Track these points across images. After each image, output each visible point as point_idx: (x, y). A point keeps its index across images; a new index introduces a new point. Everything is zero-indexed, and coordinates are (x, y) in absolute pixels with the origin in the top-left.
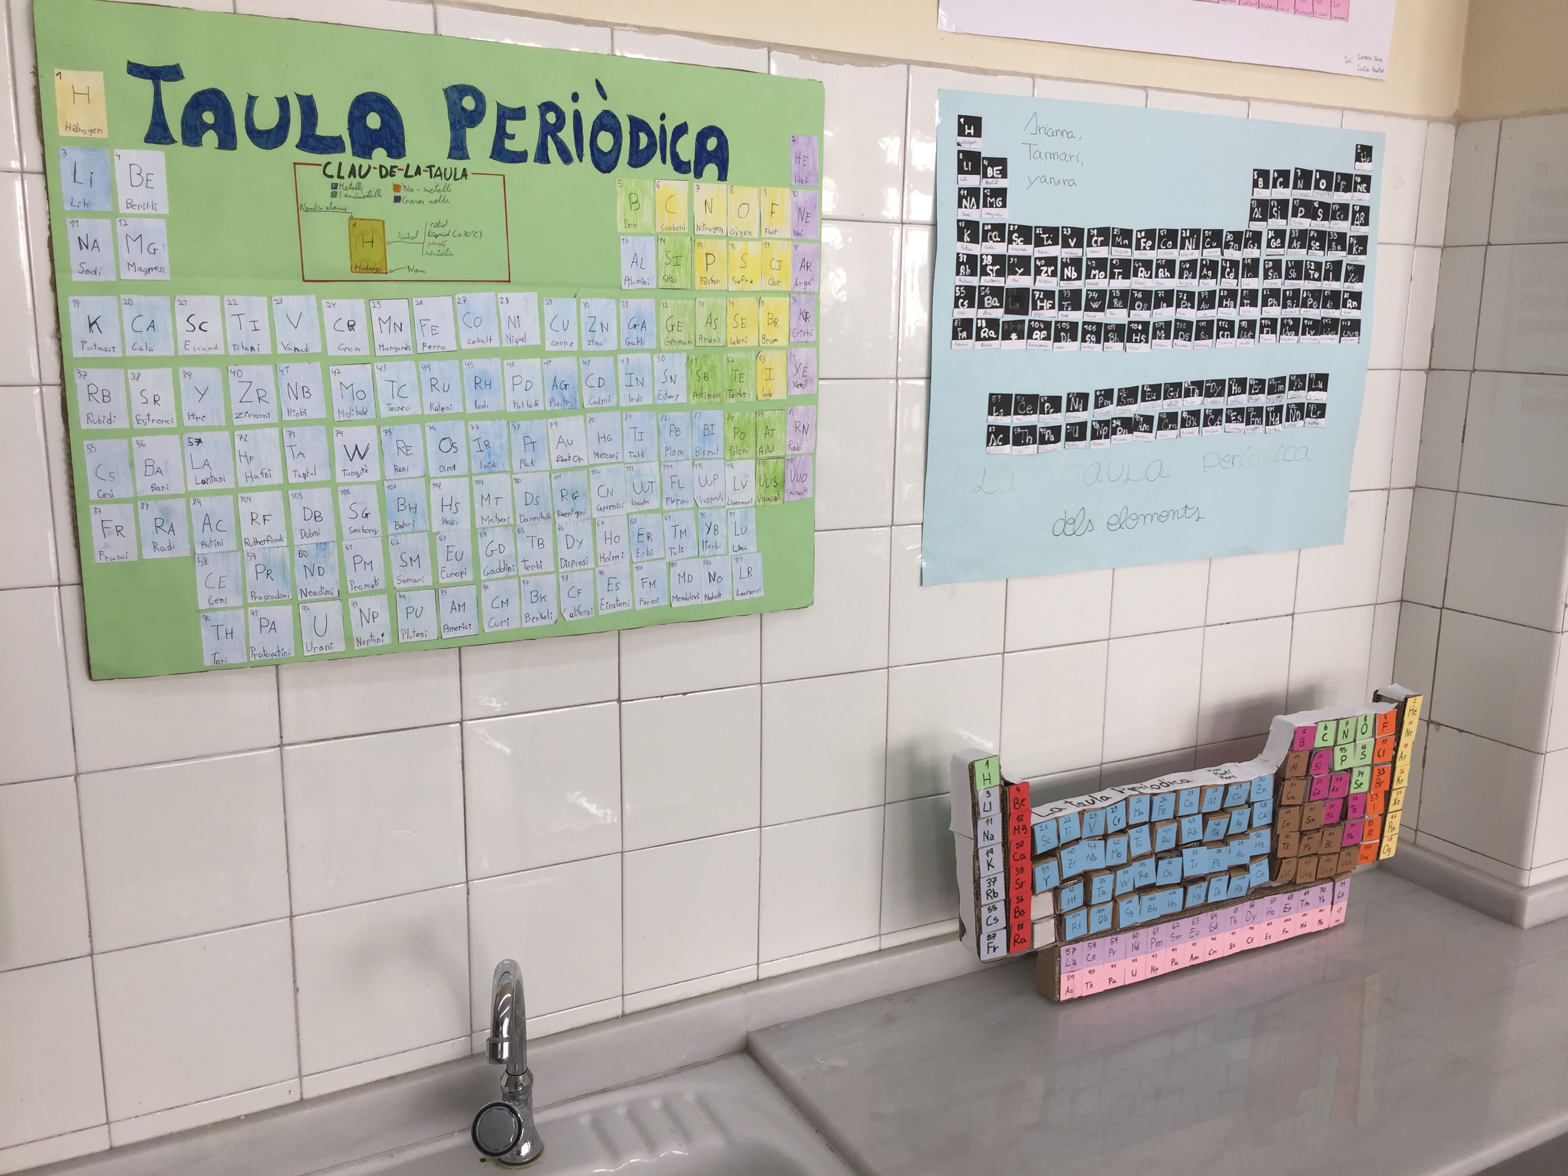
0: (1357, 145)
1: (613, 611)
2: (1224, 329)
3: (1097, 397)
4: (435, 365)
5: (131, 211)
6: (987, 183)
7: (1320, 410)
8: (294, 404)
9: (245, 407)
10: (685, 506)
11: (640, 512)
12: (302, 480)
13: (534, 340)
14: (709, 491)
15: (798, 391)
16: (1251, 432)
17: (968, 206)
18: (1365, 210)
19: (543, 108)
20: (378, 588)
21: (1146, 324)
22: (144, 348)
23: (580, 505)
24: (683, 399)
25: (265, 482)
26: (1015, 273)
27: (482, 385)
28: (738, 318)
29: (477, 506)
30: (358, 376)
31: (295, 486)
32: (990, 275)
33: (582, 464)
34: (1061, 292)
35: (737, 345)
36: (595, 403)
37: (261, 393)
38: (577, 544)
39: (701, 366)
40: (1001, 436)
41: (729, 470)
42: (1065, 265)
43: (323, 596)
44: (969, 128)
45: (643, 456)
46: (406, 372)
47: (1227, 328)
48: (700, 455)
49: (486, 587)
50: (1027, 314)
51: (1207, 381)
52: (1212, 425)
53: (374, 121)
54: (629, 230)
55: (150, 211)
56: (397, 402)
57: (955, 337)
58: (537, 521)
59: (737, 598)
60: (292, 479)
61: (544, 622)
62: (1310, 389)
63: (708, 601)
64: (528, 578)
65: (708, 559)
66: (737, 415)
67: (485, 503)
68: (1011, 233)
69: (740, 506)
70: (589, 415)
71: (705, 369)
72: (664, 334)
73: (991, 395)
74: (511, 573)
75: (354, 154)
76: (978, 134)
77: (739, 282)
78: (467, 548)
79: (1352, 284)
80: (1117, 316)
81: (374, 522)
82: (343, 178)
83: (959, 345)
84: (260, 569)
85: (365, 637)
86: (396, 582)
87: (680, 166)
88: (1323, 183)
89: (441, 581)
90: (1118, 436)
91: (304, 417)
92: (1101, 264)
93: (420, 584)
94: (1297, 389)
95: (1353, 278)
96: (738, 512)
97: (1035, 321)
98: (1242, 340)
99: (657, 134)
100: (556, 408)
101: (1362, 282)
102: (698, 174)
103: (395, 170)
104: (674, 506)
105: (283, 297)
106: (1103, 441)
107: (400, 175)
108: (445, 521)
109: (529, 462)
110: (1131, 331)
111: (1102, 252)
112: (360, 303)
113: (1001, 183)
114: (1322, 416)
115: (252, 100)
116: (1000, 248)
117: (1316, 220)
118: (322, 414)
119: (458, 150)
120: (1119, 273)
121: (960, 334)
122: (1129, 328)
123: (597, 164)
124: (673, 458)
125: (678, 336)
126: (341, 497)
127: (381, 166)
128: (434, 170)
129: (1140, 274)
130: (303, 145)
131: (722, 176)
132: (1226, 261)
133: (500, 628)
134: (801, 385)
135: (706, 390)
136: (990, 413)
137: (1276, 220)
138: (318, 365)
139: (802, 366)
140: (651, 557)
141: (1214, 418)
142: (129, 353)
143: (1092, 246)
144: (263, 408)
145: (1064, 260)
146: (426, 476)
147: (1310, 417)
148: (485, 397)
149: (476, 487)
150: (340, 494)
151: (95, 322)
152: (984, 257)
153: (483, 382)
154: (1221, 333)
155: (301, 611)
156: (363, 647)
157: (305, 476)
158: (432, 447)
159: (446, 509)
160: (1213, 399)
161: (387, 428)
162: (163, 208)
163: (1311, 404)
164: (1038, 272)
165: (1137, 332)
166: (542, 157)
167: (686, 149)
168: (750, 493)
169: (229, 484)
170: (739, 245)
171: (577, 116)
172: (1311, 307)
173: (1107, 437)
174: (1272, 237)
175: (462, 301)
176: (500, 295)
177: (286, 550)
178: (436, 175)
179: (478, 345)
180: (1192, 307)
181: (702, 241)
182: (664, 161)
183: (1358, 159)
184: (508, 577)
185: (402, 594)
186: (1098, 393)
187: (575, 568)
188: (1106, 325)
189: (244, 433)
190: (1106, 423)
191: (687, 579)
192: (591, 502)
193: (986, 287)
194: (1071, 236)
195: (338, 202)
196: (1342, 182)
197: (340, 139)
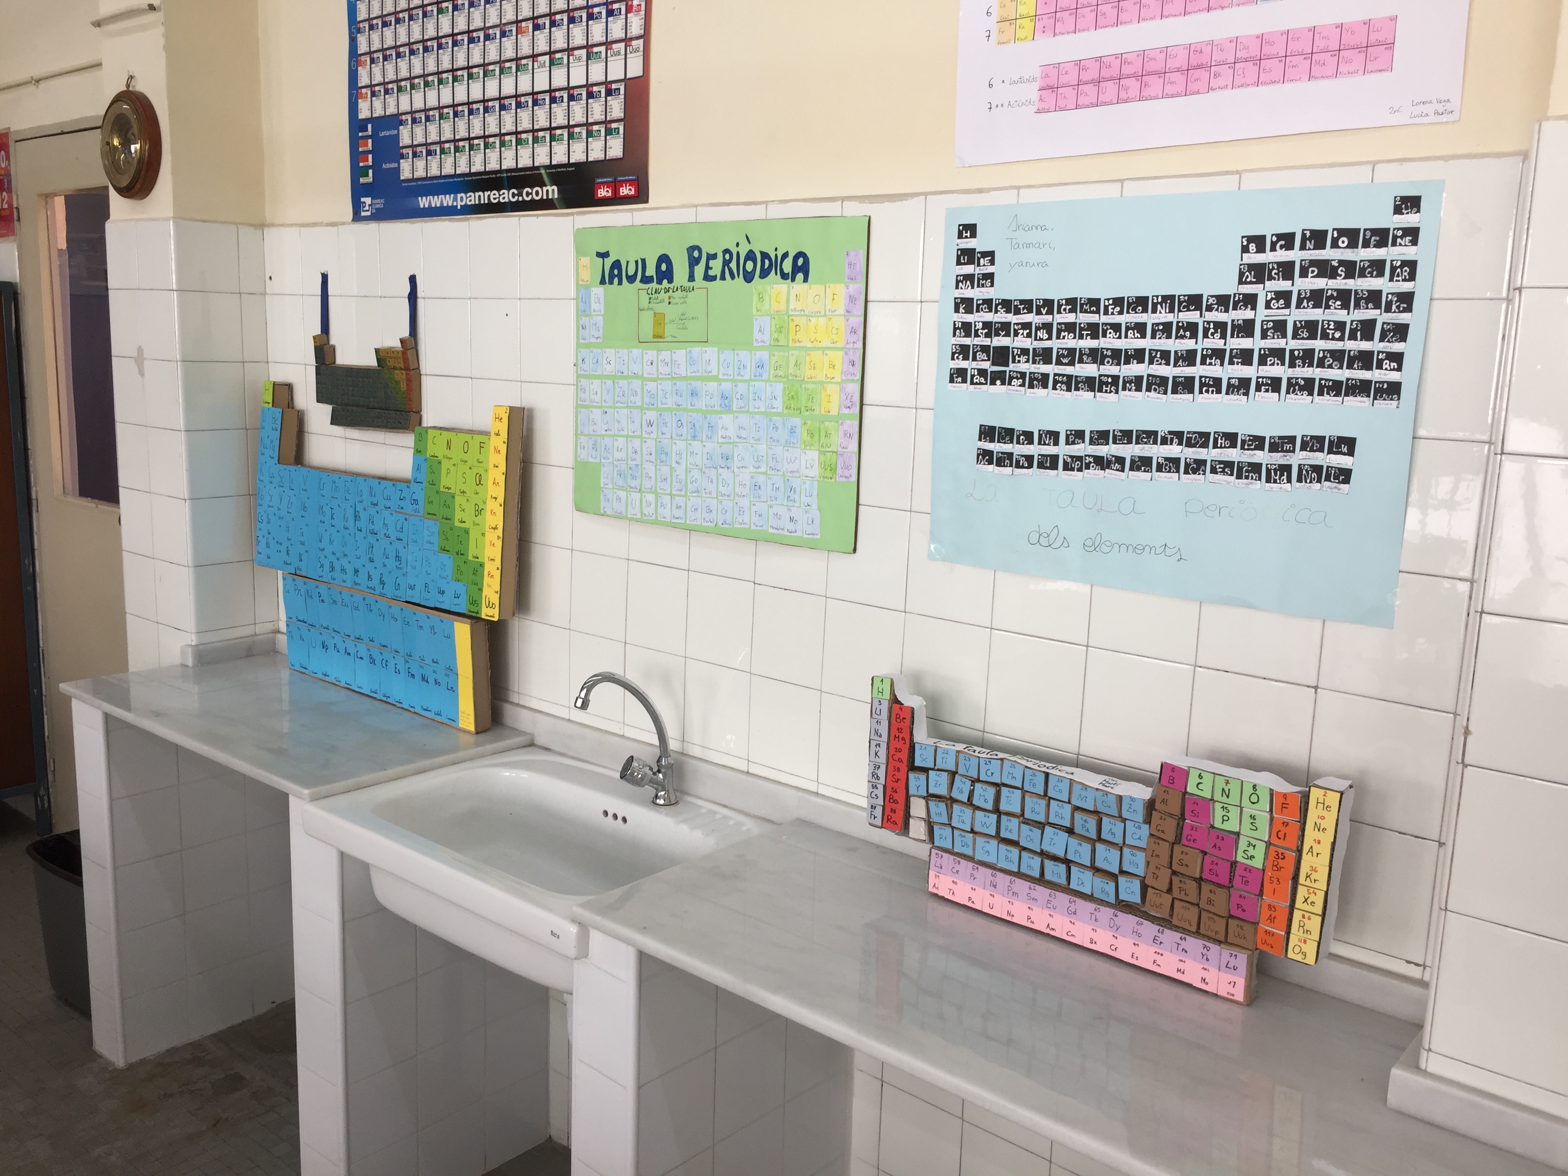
0: (1395, 197)
1: (741, 526)
2: (1209, 386)
3: (1067, 436)
4: (678, 383)
5: (594, 313)
6: (980, 270)
7: (1344, 476)
8: (632, 398)
9: (619, 399)
10: (779, 473)
11: (757, 473)
12: (632, 434)
13: (715, 373)
14: (792, 467)
15: (846, 411)
16: (1244, 486)
17: (963, 287)
18: (1412, 265)
19: (724, 252)
20: (652, 490)
21: (1116, 378)
22: (594, 371)
23: (729, 464)
24: (780, 410)
25: (623, 433)
26: (999, 335)
28: (812, 364)
29: (689, 457)
30: (651, 386)
31: (630, 436)
32: (980, 336)
33: (732, 441)
34: (1034, 349)
35: (810, 380)
36: (738, 408)
37: (624, 393)
38: (727, 485)
39: (790, 391)
40: (987, 458)
41: (803, 455)
42: (1038, 329)
43: (635, 490)
44: (966, 233)
45: (759, 440)
46: (667, 385)
47: (1215, 385)
48: (788, 444)
49: (689, 500)
50: (1008, 366)
51: (1188, 433)
52: (1194, 473)
53: (664, 267)
54: (758, 313)
55: (599, 313)
56: (664, 401)
57: (952, 381)
58: (711, 469)
59: (805, 536)
60: (630, 433)
61: (709, 524)
62: (1330, 452)
63: (789, 534)
64: (706, 499)
65: (790, 508)
66: (809, 422)
67: (692, 456)
68: (997, 305)
69: (809, 479)
70: (736, 414)
71: (792, 393)
72: (772, 372)
73: (981, 426)
75: (657, 283)
76: (973, 235)
77: (812, 342)
78: (683, 478)
79: (1391, 344)
80: (1089, 370)
81: (653, 458)
82: (653, 294)
83: (954, 387)
84: (618, 473)
85: (647, 514)
86: (658, 489)
87: (784, 276)
88: (1344, 241)
89: (673, 492)
90: (1091, 471)
91: (635, 405)
92: (1070, 327)
93: (666, 492)
94: (1312, 450)
95: (1392, 337)
96: (808, 482)
97: (1014, 372)
98: (1231, 397)
99: (773, 259)
100: (722, 409)
101: (1405, 341)
102: (793, 280)
103: (670, 289)
104: (773, 472)
105: (632, 350)
106: (1075, 472)
107: (671, 291)
108: (677, 462)
109: (709, 436)
110: (1101, 383)
111: (1070, 318)
112: (655, 353)
113: (990, 269)
114: (1347, 481)
115: (628, 262)
116: (989, 317)
117: (1336, 278)
118: (639, 404)
119: (692, 278)
120: (1087, 335)
121: (956, 379)
122: (1100, 380)
123: (745, 279)
124: (774, 444)
125: (780, 373)
126: (643, 444)
127: (665, 288)
128: (682, 288)
129: (1108, 335)
130: (641, 281)
131: (806, 280)
132: (1209, 323)
134: (848, 407)
135: (792, 406)
136: (980, 440)
137: (1276, 282)
138: (640, 381)
139: (850, 396)
140: (760, 500)
141: (1197, 466)
142: (591, 373)
143: (1061, 313)
144: (624, 399)
145: (1037, 325)
146: (672, 438)
147: (1330, 481)
148: (695, 401)
149: (689, 446)
150: (643, 442)
151: (584, 359)
152: (977, 323)
153: (695, 393)
154: (1204, 389)
155: (628, 495)
156: (646, 518)
157: (634, 432)
158: (674, 425)
159: (677, 456)
160: (1194, 449)
161: (660, 413)
162: (603, 313)
163: (1332, 467)
164: (1016, 334)
165: (1107, 384)
166: (723, 278)
167: (787, 266)
168: (815, 472)
169: (612, 433)
170: (814, 319)
171: (738, 254)
172: (1330, 367)
173: (1080, 470)
174: (1272, 299)
175: (689, 352)
176: (703, 349)
177: (626, 466)
178: (683, 290)
179: (693, 374)
180: (1168, 364)
181: (794, 318)
182: (776, 273)
183: (1398, 210)
184: (698, 496)
185: (660, 495)
186: (1069, 433)
187: (725, 498)
188: (1076, 377)
189: (618, 410)
190: (1080, 458)
191: (778, 517)
192: (734, 463)
193: (977, 345)
194: (1043, 306)
195: (651, 305)
196: (1373, 238)
197: (653, 276)
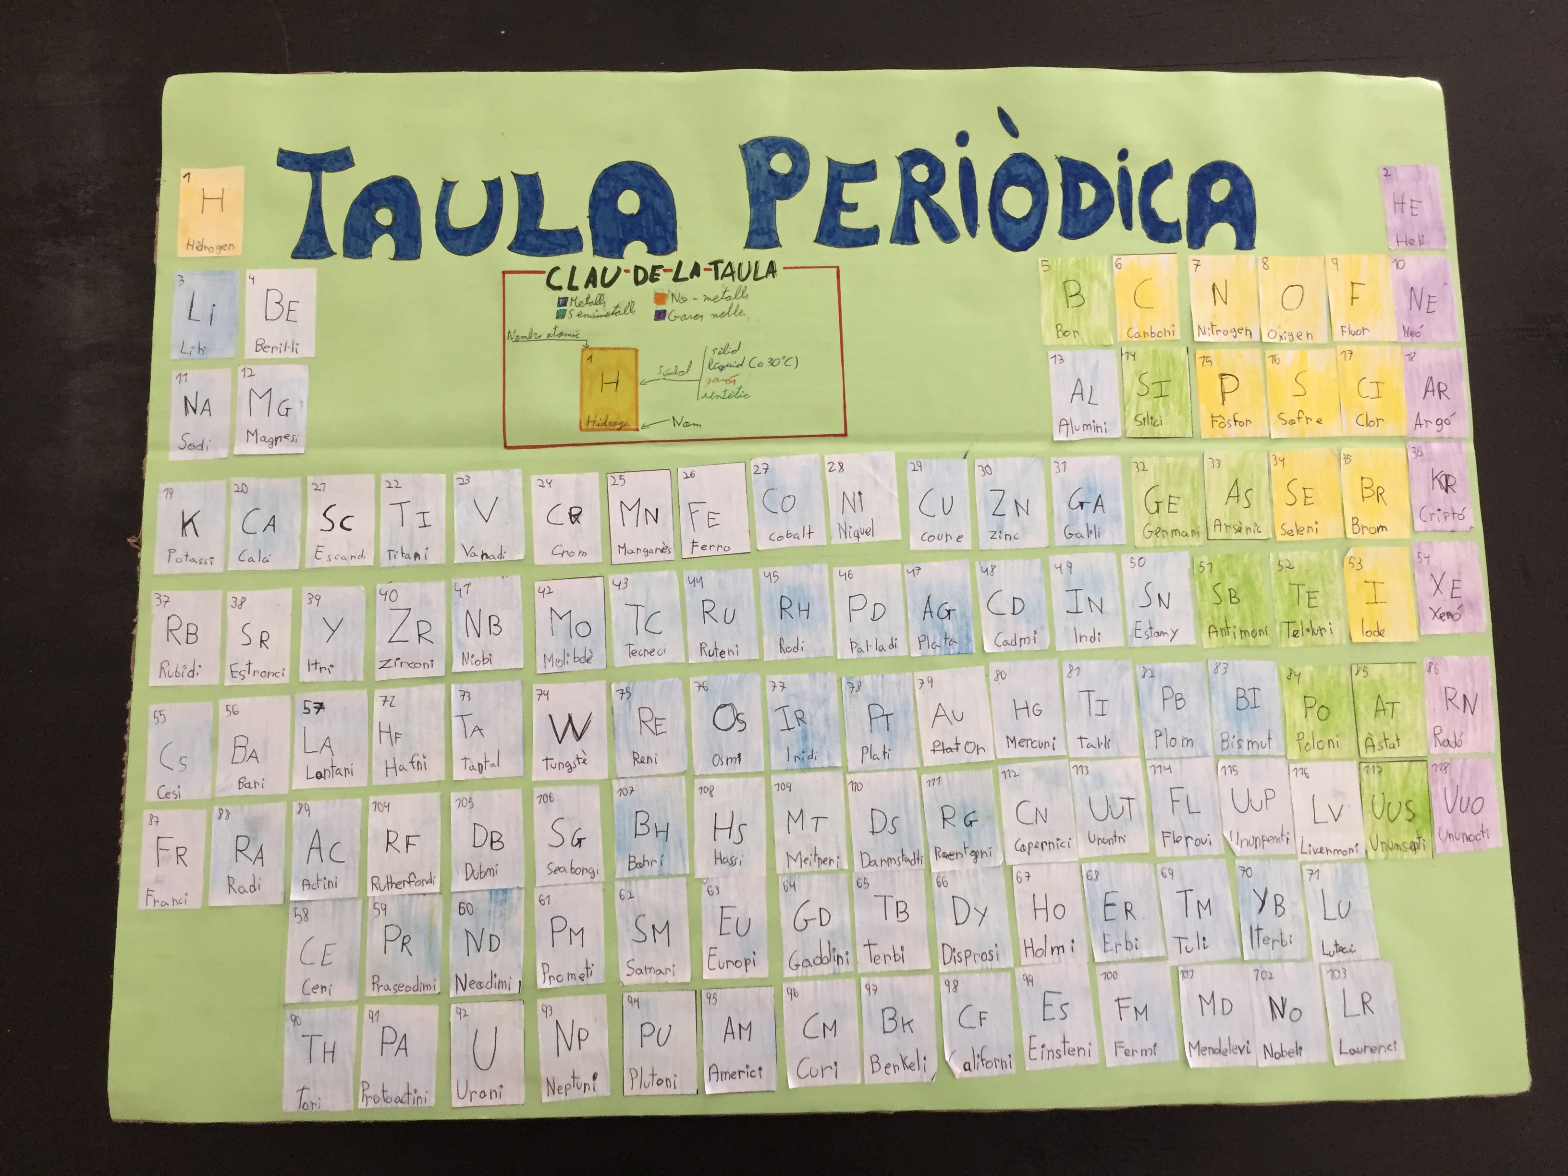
1: (1059, 1063)
4: (711, 577)
5: (261, 355)
8: (473, 645)
9: (397, 650)
10: (1205, 849)
11: (1106, 858)
12: (475, 775)
13: (889, 532)
14: (1256, 824)
15: (1444, 627)
19: (907, 160)
20: (592, 980)
22: (256, 558)
23: (981, 839)
24: (1187, 637)
25: (417, 776)
27: (794, 610)
28: (1296, 488)
29: (780, 833)
31: (460, 784)
33: (982, 757)
35: (1296, 537)
36: (1006, 643)
37: (424, 627)
38: (975, 917)
39: (1222, 576)
41: (1297, 781)
43: (494, 991)
45: (1107, 746)
46: (658, 588)
48: (1230, 749)
49: (793, 993)
53: (629, 203)
54: (1064, 341)
55: (289, 354)
56: (643, 642)
58: (893, 866)
59: (1339, 1061)
60: (459, 774)
61: (912, 1076)
63: (1270, 1062)
64: (877, 981)
65: (1266, 967)
66: (1307, 671)
67: (795, 827)
69: (1332, 857)
70: (994, 666)
71: (1230, 582)
72: (1141, 519)
74: (843, 968)
75: (596, 252)
77: (1292, 422)
78: (758, 912)
81: (591, 854)
82: (576, 288)
84: (392, 933)
85: (563, 1080)
86: (624, 971)
87: (1160, 231)
89: (707, 975)
91: (488, 667)
93: (669, 978)
96: (1327, 871)
99: (1114, 182)
100: (931, 652)
102: (1197, 241)
103: (659, 271)
104: (1180, 849)
105: (470, 474)
107: (666, 279)
108: (719, 859)
109: (878, 751)
112: (592, 479)
115: (448, 187)
119: (762, 234)
123: (1002, 238)
124: (1173, 752)
125: (1173, 522)
126: (537, 806)
127: (637, 268)
128: (721, 267)
130: (519, 245)
131: (1245, 242)
133: (819, 1081)
134: (1449, 614)
135: (1235, 621)
138: (517, 580)
139: (1448, 579)
140: (1137, 954)
142: (234, 565)
144: (423, 651)
146: (689, 774)
148: (799, 631)
149: (779, 796)
150: (536, 801)
151: (191, 520)
153: (795, 607)
155: (454, 1017)
156: (557, 1097)
157: (481, 769)
158: (700, 723)
159: (722, 835)
161: (623, 686)
162: (307, 350)
166: (905, 233)
167: (1171, 202)
168: (1352, 832)
169: (358, 781)
170: (1288, 356)
171: (966, 169)
175: (761, 470)
176: (828, 457)
177: (438, 901)
178: (724, 275)
179: (786, 543)
181: (1211, 352)
182: (1128, 223)
184: (836, 975)
185: (634, 995)
187: (972, 965)
189: (390, 692)
191: (1218, 1007)
192: (1002, 834)
195: (564, 324)
197: (575, 232)
